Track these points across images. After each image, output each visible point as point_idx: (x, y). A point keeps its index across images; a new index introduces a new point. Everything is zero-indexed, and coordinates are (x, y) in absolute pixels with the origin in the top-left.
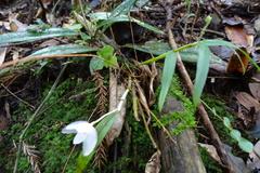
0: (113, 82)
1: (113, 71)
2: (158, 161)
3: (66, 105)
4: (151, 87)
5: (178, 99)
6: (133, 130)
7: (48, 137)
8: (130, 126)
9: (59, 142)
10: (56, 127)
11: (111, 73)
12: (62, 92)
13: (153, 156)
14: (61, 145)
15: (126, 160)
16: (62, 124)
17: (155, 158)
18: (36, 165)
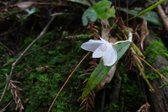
0: (105, 35)
4: (142, 45)
7: (32, 76)
9: (47, 80)
10: (40, 69)
11: (103, 28)
12: (46, 41)
13: (142, 107)
14: (49, 83)
15: (115, 106)
16: (47, 67)
17: (144, 108)
18: (19, 100)
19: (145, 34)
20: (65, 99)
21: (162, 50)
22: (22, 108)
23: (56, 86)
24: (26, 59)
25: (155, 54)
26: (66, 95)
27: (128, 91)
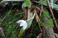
0: (29, 12)
1: (29, 8)
2: (41, 36)
3: (13, 17)
4: (41, 14)
5: (49, 19)
6: (34, 27)
7: (7, 26)
8: (33, 25)
9: (11, 27)
10: (10, 23)
11: (28, 9)
12: (12, 13)
13: (39, 34)
14: (12, 28)
15: (31, 35)
16: (12, 22)
17: (40, 35)
18: (3, 34)
19: (42, 10)
20: (16, 33)
21: (47, 15)
22: (4, 36)
23: (14, 29)
24: (6, 19)
25: (45, 17)
26: (17, 32)
27: (36, 29)
